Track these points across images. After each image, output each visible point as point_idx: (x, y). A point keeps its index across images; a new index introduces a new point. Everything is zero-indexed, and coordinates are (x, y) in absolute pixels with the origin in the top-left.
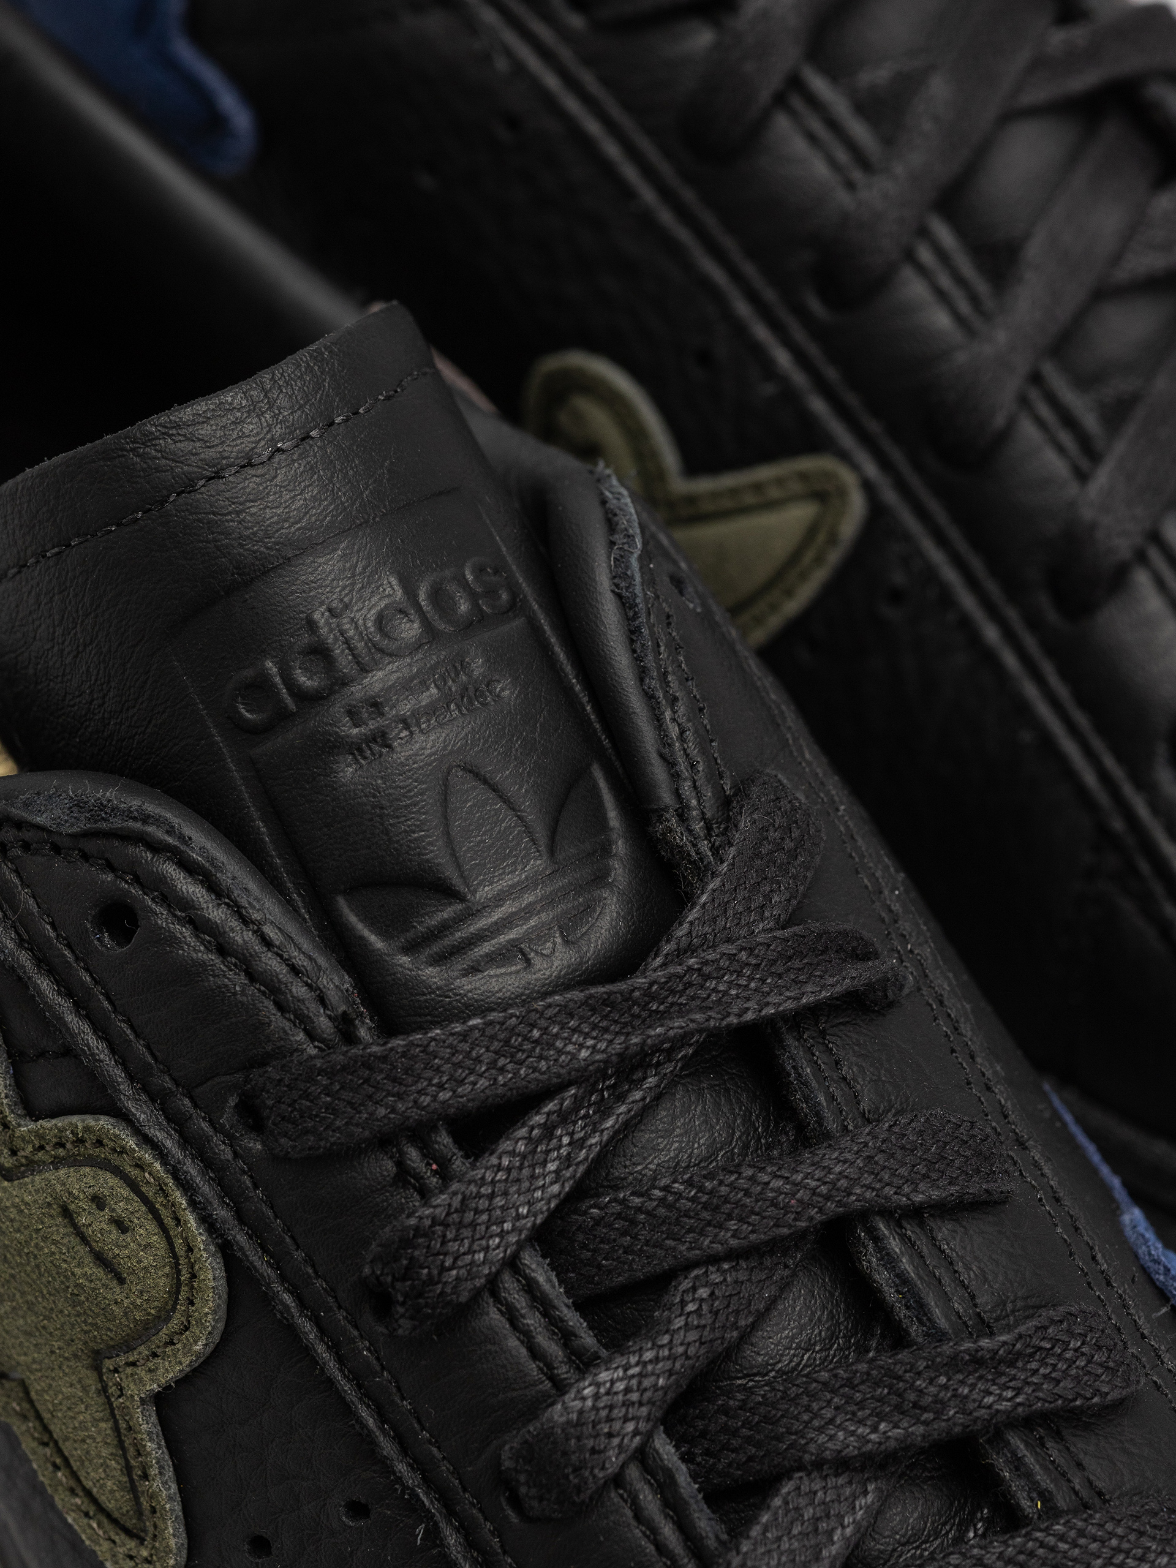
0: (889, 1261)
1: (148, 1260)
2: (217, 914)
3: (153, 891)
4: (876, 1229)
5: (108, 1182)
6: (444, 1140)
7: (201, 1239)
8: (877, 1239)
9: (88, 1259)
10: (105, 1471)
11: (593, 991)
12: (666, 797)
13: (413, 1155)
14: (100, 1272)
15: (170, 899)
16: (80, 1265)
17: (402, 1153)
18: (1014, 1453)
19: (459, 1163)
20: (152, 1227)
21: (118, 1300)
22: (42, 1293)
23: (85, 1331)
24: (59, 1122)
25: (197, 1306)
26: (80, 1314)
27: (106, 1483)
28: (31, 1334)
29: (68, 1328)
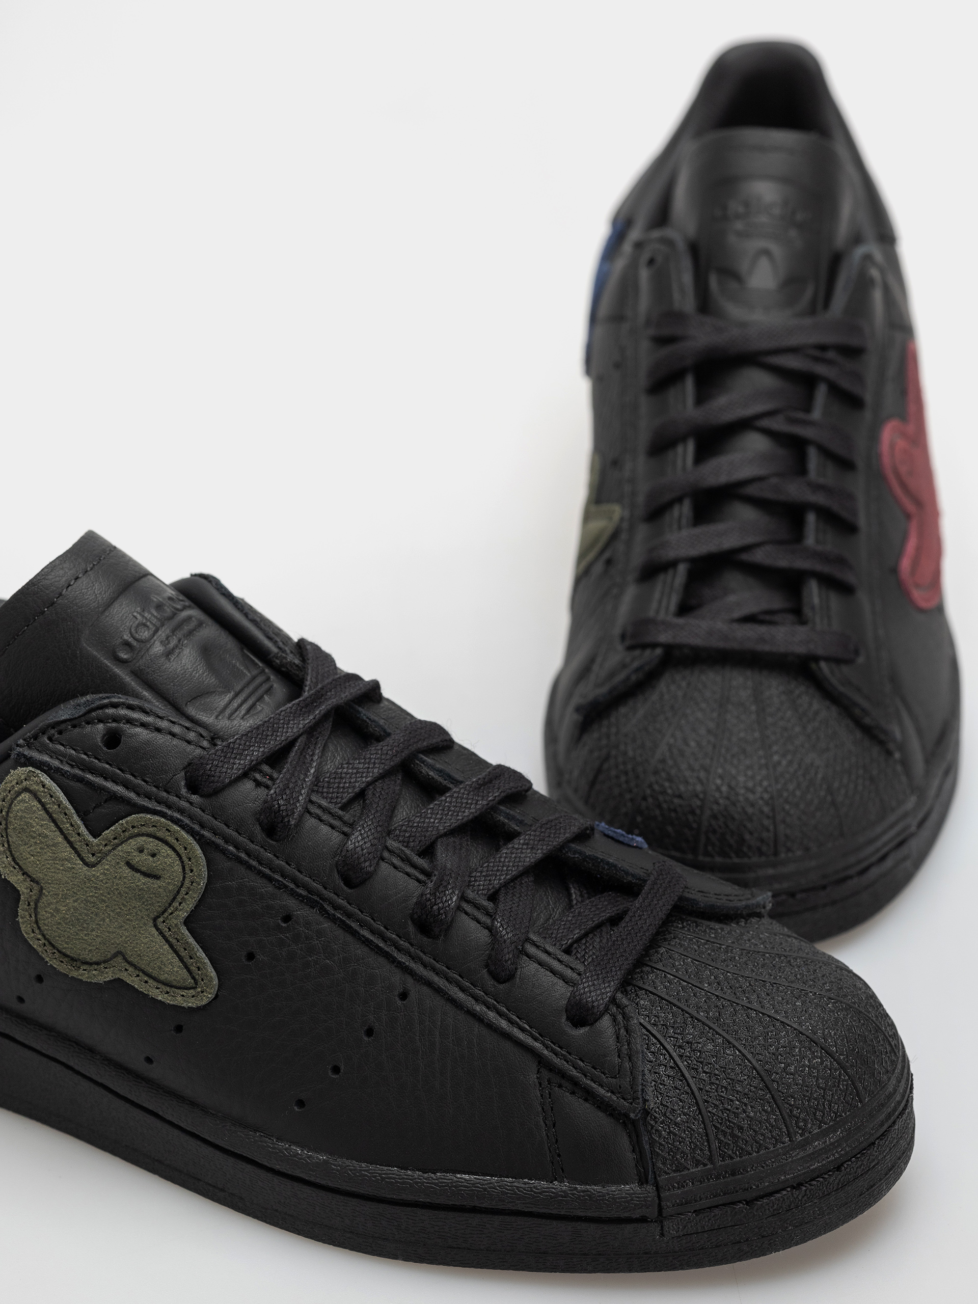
0: (432, 767)
1: (170, 860)
2: (150, 719)
3: (121, 721)
4: (422, 758)
5: (141, 840)
6: (266, 768)
7: (190, 839)
8: (423, 762)
9: (141, 877)
10: (171, 965)
11: (294, 702)
12: (274, 650)
13: (258, 776)
14: (148, 879)
15: (130, 721)
16: (139, 880)
17: (254, 776)
18: (505, 813)
19: (275, 775)
20: (166, 848)
21: (160, 887)
22: (123, 904)
23: (147, 910)
24: (113, 828)
25: (195, 870)
26: (144, 902)
27: (174, 970)
28: (122, 927)
29: (139, 913)
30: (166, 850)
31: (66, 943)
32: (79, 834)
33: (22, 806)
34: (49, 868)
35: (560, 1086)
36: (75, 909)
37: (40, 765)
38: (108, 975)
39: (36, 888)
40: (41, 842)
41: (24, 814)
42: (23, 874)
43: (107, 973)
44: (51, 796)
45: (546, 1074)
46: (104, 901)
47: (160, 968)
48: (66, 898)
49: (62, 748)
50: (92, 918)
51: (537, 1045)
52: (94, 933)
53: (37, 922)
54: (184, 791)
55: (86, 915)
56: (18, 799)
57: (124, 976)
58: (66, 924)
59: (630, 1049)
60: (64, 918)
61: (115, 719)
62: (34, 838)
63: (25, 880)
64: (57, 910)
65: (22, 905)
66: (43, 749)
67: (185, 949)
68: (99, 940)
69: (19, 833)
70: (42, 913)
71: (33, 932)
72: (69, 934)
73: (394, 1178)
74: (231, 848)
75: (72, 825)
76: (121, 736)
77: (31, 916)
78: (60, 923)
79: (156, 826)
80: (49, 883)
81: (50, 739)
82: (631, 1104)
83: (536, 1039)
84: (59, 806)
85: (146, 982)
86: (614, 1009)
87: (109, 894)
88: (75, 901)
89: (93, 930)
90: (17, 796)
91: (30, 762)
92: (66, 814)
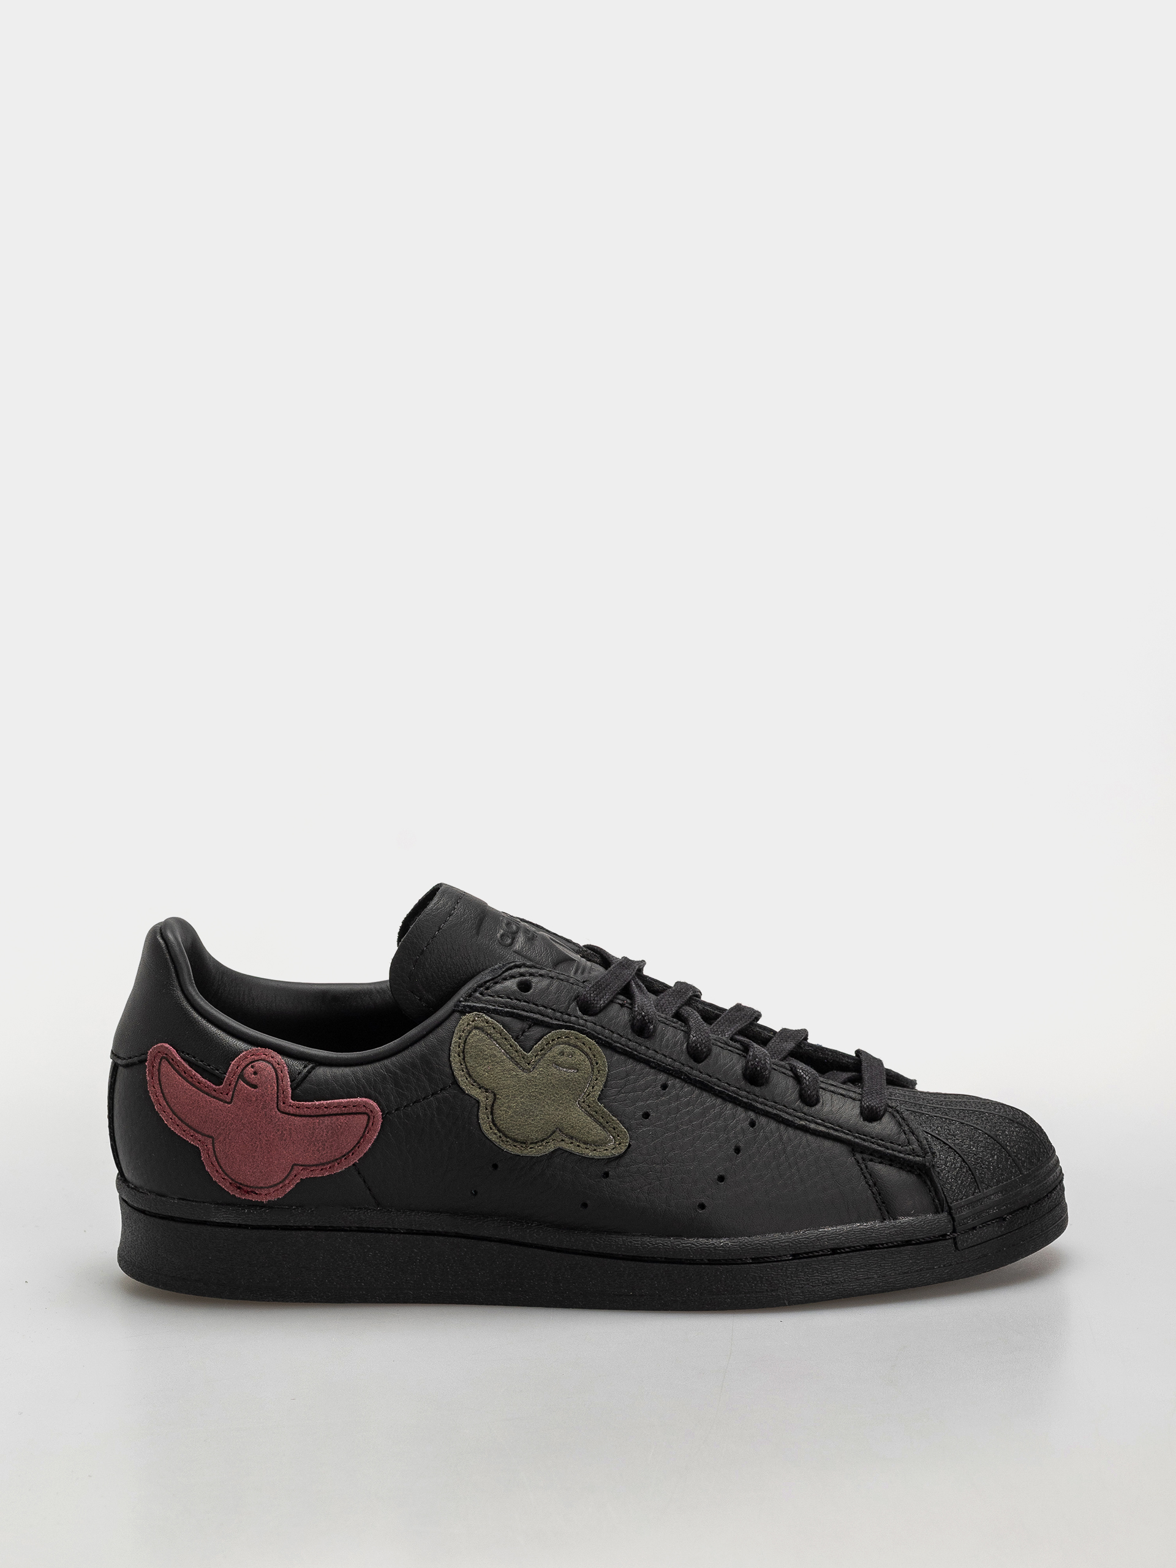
1: (582, 1058)
2: (544, 972)
3: (526, 975)
5: (560, 1047)
6: (622, 997)
7: (593, 1042)
9: (566, 1070)
10: (596, 1129)
14: (571, 1071)
15: (532, 975)
16: (564, 1075)
17: (618, 1002)
19: (629, 1001)
21: (579, 1076)
22: (556, 1093)
23: (573, 1094)
24: (540, 1043)
25: (600, 1062)
26: (570, 1089)
27: (597, 1133)
28: (557, 1109)
29: (568, 1097)
30: (577, 1051)
31: (518, 1130)
32: (516, 1051)
33: (476, 1038)
34: (501, 1078)
35: (871, 1160)
36: (523, 1103)
37: (481, 1010)
38: (551, 1147)
39: (491, 1096)
40: (492, 1061)
41: (478, 1044)
42: (480, 1088)
43: (549, 1146)
44: (494, 1028)
45: (859, 1156)
46: (542, 1093)
47: (588, 1133)
48: (514, 1097)
49: (491, 998)
50: (535, 1107)
51: (849, 1137)
52: (538, 1118)
53: (493, 1121)
54: (579, 1013)
55: (531, 1105)
56: (471, 1034)
57: (563, 1145)
58: (517, 1115)
59: (911, 1128)
60: (515, 1112)
61: (522, 975)
62: (486, 1059)
63: (482, 1092)
64: (510, 1107)
65: (482, 1110)
66: (479, 1000)
67: (603, 1118)
68: (543, 1122)
69: (475, 1058)
70: (497, 1112)
71: (491, 1129)
72: (520, 1123)
73: (778, 1241)
74: (618, 1045)
75: (511, 1046)
76: (530, 983)
77: (488, 1118)
78: (512, 1116)
79: (568, 1037)
80: (502, 1089)
81: (481, 994)
82: (924, 1157)
83: (848, 1134)
84: (500, 1034)
85: (578, 1146)
86: (890, 1110)
87: (545, 1087)
88: (521, 1098)
89: (537, 1116)
90: (470, 1033)
91: (473, 1009)
92: (506, 1039)
